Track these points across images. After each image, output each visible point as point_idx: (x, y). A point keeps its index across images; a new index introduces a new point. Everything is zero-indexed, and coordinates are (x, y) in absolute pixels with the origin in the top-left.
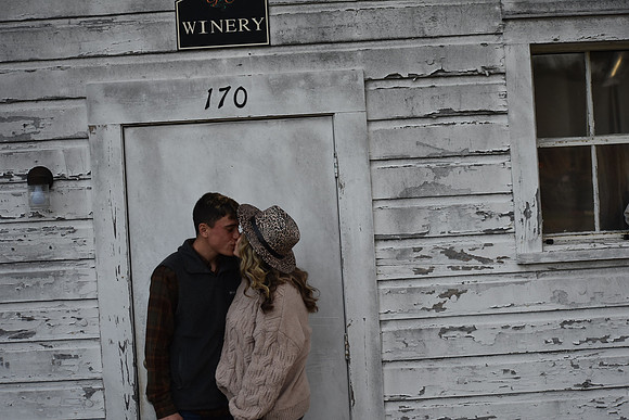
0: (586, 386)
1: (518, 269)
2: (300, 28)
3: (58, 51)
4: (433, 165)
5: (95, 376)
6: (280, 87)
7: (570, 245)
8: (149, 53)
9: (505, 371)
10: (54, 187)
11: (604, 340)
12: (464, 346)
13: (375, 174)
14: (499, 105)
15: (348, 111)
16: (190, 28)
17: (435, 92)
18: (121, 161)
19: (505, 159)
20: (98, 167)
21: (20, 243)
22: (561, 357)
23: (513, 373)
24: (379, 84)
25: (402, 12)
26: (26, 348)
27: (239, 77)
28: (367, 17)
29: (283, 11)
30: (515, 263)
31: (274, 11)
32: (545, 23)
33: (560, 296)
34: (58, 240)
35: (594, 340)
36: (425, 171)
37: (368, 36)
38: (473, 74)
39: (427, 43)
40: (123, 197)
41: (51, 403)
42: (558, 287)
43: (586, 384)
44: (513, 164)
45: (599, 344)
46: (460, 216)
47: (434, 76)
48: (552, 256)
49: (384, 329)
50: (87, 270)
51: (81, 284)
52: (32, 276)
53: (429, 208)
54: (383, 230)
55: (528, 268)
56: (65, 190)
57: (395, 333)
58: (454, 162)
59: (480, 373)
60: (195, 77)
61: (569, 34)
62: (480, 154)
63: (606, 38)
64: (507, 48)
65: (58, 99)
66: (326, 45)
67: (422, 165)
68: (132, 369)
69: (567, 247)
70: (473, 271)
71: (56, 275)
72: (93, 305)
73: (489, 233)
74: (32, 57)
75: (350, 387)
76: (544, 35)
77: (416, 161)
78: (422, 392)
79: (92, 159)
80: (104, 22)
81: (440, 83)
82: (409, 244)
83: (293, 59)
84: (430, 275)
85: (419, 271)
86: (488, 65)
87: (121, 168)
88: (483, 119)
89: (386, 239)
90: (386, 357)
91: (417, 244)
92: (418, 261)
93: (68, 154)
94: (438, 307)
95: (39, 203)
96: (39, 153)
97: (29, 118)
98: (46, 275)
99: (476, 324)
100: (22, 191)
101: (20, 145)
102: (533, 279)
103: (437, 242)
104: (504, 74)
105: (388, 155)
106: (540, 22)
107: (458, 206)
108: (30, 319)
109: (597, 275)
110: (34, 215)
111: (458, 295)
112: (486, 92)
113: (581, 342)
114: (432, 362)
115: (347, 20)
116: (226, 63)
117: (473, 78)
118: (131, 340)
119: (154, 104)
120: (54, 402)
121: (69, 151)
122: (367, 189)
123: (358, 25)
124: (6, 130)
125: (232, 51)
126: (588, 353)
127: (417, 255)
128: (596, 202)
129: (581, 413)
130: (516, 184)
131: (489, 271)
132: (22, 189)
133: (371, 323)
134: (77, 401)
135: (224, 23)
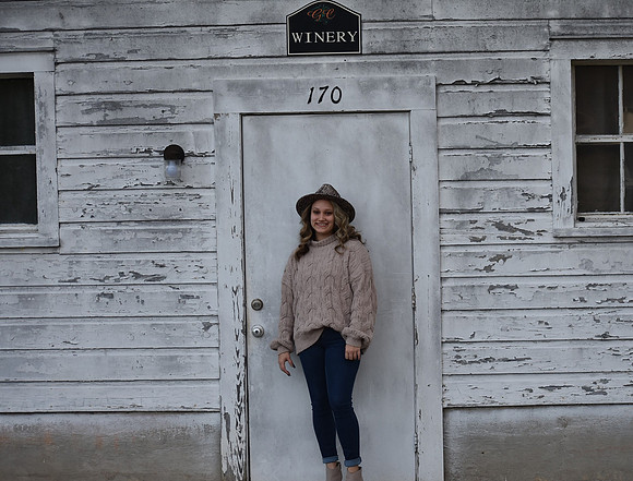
0: (605, 337)
1: (554, 241)
2: (386, 41)
3: (192, 53)
4: (489, 155)
5: (211, 313)
6: (368, 88)
7: (599, 223)
8: (264, 57)
9: (540, 322)
10: (185, 162)
11: (621, 301)
12: (508, 301)
13: (441, 160)
14: (544, 108)
15: (422, 109)
16: (297, 38)
17: (492, 96)
18: (239, 143)
19: (547, 152)
20: (220, 147)
21: (157, 206)
22: (585, 312)
23: (546, 324)
24: (448, 88)
25: (469, 30)
26: (158, 289)
27: (336, 79)
28: (440, 34)
29: (373, 26)
30: (551, 235)
31: (366, 26)
32: (584, 43)
33: (587, 264)
34: (186, 204)
35: (613, 300)
36: (481, 160)
37: (441, 50)
38: (524, 83)
39: (488, 56)
40: (240, 171)
41: (176, 334)
42: (585, 257)
43: (605, 336)
44: (553, 157)
45: (617, 304)
46: (509, 196)
47: (492, 83)
48: (581, 232)
49: (444, 285)
50: (208, 228)
51: (204, 240)
52: (165, 232)
53: (484, 189)
54: (446, 205)
55: (562, 240)
56: (193, 164)
57: (453, 288)
58: (506, 153)
59: (519, 323)
60: (299, 78)
61: (604, 52)
62: (527, 147)
64: (552, 62)
65: (190, 91)
66: (406, 55)
67: (480, 154)
68: (242, 309)
69: (594, 224)
70: (517, 241)
71: (184, 232)
72: (213, 256)
73: (532, 210)
74: (170, 57)
75: (415, 330)
76: (583, 53)
77: (475, 151)
78: (473, 336)
79: (216, 140)
80: (229, 30)
81: (497, 89)
82: (467, 217)
83: (379, 66)
84: (482, 242)
85: (474, 239)
86: (537, 76)
87: (239, 148)
88: (530, 119)
89: (449, 213)
90: (445, 307)
91: (474, 217)
92: (473, 231)
93: (197, 135)
94: (488, 269)
95: (173, 175)
96: (174, 134)
97: (166, 106)
98: (176, 231)
99: (519, 284)
100: (159, 164)
101: (159, 127)
102: (566, 249)
103: (490, 217)
104: (549, 83)
105: (453, 146)
106: (580, 42)
107: (507, 189)
108: (161, 266)
109: (618, 248)
110: (169, 183)
111: (505, 259)
112: (534, 97)
113: (602, 302)
114: (482, 313)
115: (424, 36)
116: (324, 67)
117: (524, 86)
118: (242, 285)
119: (268, 98)
120: (178, 333)
121: (198, 133)
122: (434, 172)
123: (433, 40)
124: (148, 114)
125: (331, 58)
126: (607, 310)
127: (472, 226)
128: (622, 188)
129: (600, 359)
130: (555, 173)
131: (530, 242)
132: (159, 162)
133: (434, 280)
134: (196, 333)
135: (326, 35)
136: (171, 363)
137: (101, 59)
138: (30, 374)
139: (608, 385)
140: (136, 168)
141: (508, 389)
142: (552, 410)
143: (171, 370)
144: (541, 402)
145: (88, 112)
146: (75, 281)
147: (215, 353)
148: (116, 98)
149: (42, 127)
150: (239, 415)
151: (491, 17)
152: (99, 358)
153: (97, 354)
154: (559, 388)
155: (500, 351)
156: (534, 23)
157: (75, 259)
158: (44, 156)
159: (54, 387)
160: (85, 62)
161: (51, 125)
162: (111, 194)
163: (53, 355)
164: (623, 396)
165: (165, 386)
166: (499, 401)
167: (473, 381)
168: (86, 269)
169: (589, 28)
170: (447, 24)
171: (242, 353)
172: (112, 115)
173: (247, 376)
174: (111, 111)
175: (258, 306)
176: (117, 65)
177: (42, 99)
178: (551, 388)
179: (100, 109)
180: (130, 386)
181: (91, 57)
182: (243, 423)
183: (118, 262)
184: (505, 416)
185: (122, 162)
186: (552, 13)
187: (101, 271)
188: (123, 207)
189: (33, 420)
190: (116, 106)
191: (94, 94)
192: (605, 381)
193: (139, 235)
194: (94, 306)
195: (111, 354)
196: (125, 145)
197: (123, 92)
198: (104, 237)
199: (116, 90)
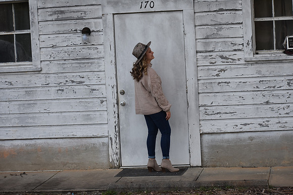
0: (267, 103)
1: (245, 63)
4: (216, 28)
5: (104, 96)
6: (165, 1)
7: (265, 55)
9: (240, 97)
10: (91, 34)
11: (274, 87)
12: (226, 88)
13: (196, 30)
14: (239, 7)
15: (188, 9)
17: (217, 3)
18: (113, 25)
19: (241, 25)
20: (105, 28)
21: (80, 53)
22: (259, 92)
23: (243, 98)
24: (199, 0)
26: (82, 87)
30: (244, 60)
33: (259, 72)
34: (92, 51)
35: (271, 87)
36: (213, 30)
40: (113, 37)
41: (89, 105)
42: (258, 69)
44: (244, 27)
45: (272, 89)
46: (225, 45)
48: (256, 59)
49: (199, 82)
50: (101, 61)
51: (100, 66)
52: (84, 63)
53: (215, 42)
54: (199, 49)
55: (248, 62)
56: (94, 35)
57: (203, 83)
58: (224, 26)
59: (231, 97)
62: (233, 24)
65: (92, 5)
67: (213, 27)
68: (116, 94)
70: (229, 63)
71: (92, 63)
72: (103, 73)
73: (235, 50)
75: (187, 101)
77: (211, 26)
78: (212, 103)
79: (103, 25)
82: (208, 54)
84: (215, 64)
85: (211, 63)
87: (113, 28)
88: (234, 12)
89: (200, 52)
90: (200, 91)
91: (211, 54)
92: (211, 60)
94: (217, 75)
95: (85, 40)
96: (86, 23)
97: (83, 11)
98: (88, 63)
99: (230, 81)
101: (80, 20)
102: (250, 66)
103: (218, 53)
105: (201, 24)
107: (224, 41)
108: (83, 78)
109: (272, 65)
110: (84, 43)
111: (224, 71)
112: (235, 3)
113: (266, 88)
114: (216, 93)
118: (115, 84)
119: (123, 7)
120: (91, 105)
121: (96, 22)
122: (194, 35)
124: (75, 15)
126: (268, 91)
127: (211, 57)
128: (275, 40)
129: (266, 112)
130: (244, 34)
131: (235, 63)
132: (80, 35)
133: (195, 80)
134: (98, 105)
136: (88, 117)
138: (31, 123)
139: (269, 123)
140: (71, 37)
141: (227, 125)
142: (246, 133)
143: (88, 120)
144: (241, 130)
145: (51, 15)
146: (48, 84)
147: (106, 113)
148: (62, 9)
149: (32, 22)
150: (116, 138)
152: (58, 116)
153: (57, 114)
154: (249, 124)
155: (223, 109)
157: (48, 75)
158: (34, 34)
159: (41, 128)
161: (36, 21)
162: (61, 48)
163: (40, 115)
164: (276, 127)
165: (86, 127)
166: (223, 130)
167: (212, 122)
168: (52, 80)
171: (116, 112)
172: (61, 16)
173: (119, 122)
174: (60, 14)
175: (123, 93)
177: (32, 11)
178: (245, 125)
179: (56, 14)
180: (72, 127)
182: (118, 141)
183: (65, 76)
184: (227, 136)
185: (65, 35)
187: (58, 80)
188: (66, 54)
189: (33, 142)
190: (62, 12)
191: (53, 7)
192: (268, 121)
193: (73, 65)
194: (56, 94)
195: (63, 114)
196: (66, 28)
197: (64, 7)
198: (59, 66)
199: (62, 6)
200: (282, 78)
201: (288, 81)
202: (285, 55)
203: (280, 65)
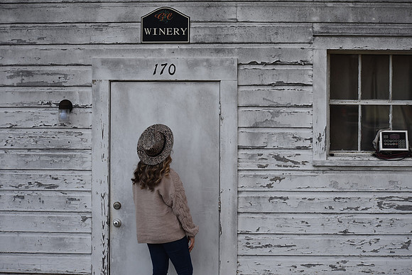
0: (345, 233)
1: (313, 168)
2: (205, 35)
3: (79, 40)
4: (271, 111)
5: (88, 210)
6: (193, 65)
7: (343, 157)
8: (126, 44)
9: (303, 222)
10: (73, 111)
11: (356, 209)
12: (282, 207)
13: (239, 113)
14: (308, 81)
15: (228, 80)
16: (148, 32)
17: (275, 72)
18: (108, 99)
19: (309, 110)
20: (96, 102)
21: (53, 139)
22: (333, 216)
23: (307, 223)
24: (246, 67)
25: (260, 29)
26: (53, 194)
27: (172, 59)
28: (242, 31)
29: (198, 25)
30: (311, 165)
31: (193, 25)
32: (336, 39)
33: (335, 184)
34: (73, 138)
35: (351, 209)
36: (266, 114)
37: (241, 41)
38: (296, 64)
39: (273, 46)
40: (108, 117)
41: (64, 223)
42: (334, 179)
43: (345, 232)
44: (314, 113)
45: (353, 211)
46: (284, 138)
47: (274, 64)
48: (331, 163)
49: (240, 196)
50: (87, 155)
51: (84, 162)
52: (59, 156)
53: (268, 133)
54: (242, 144)
55: (318, 168)
56: (78, 112)
57: (245, 198)
58: (283, 110)
59: (289, 222)
60: (149, 58)
61: (348, 45)
62: (297, 106)
63: (368, 48)
64: (315, 51)
65: (77, 65)
66: (219, 44)
67: (265, 110)
68: (107, 208)
69: (340, 158)
70: (289, 168)
71: (71, 157)
72: (89, 173)
73: (299, 148)
74: (65, 42)
75: (220, 224)
76: (335, 45)
77: (262, 108)
78: (258, 230)
79: (93, 97)
80: (104, 26)
81: (277, 67)
82: (256, 152)
83: (201, 51)
84: (266, 168)
85: (260, 166)
86: (304, 59)
87: (108, 103)
88: (299, 88)
89: (244, 148)
90: (240, 210)
91: (260, 152)
92: (260, 161)
93: (81, 94)
94: (269, 186)
95: (64, 119)
96: (66, 93)
97: (61, 74)
98: (66, 156)
99: (289, 196)
100: (55, 112)
101: (56, 88)
102: (321, 174)
103: (271, 152)
104: (312, 64)
105: (248, 104)
106: (333, 38)
107: (283, 133)
108: (56, 179)
109: (355, 174)
110: (62, 125)
111: (280, 180)
112: (302, 73)
113: (344, 209)
114: (264, 215)
115: (231, 32)
116: (166, 51)
117: (295, 66)
118: (107, 192)
119: (127, 70)
120: (66, 223)
121: (82, 92)
122: (235, 121)
123: (236, 35)
124: (50, 80)
125: (169, 45)
126: (347, 215)
127: (261, 157)
128: (360, 135)
129: (341, 247)
130: (314, 123)
131: (297, 168)
132: (57, 111)
133: (233, 192)
134: (77, 223)
135: (166, 30)
136: (60, 243)
137: (20, 43)
139: (346, 265)
140: (41, 114)
141: (281, 266)
143: (60, 247)
144: (302, 274)
145: (11, 77)
147: (89, 237)
148: (30, 69)
151: (274, 20)
152: (14, 238)
153: (12, 235)
154: (314, 265)
155: (276, 240)
156: (303, 25)
160: (10, 45)
162: (24, 131)
164: (356, 272)
165: (56, 257)
166: (274, 273)
167: (258, 260)
168: (7, 179)
169: (339, 29)
170: (246, 24)
171: (106, 237)
172: (26, 80)
173: (109, 252)
174: (26, 77)
175: (118, 207)
176: (30, 47)
178: (309, 266)
179: (19, 75)
180: (34, 256)
181: (14, 42)
183: (28, 175)
185: (32, 110)
186: (315, 19)
187: (17, 181)
188: (32, 140)
190: (29, 74)
192: (345, 262)
193: (42, 158)
194: (11, 203)
195: (22, 235)
196: (34, 99)
197: (33, 65)
198: (19, 158)
199: (30, 63)
200: (371, 196)
201: (380, 201)
202: (375, 159)
203: (368, 174)
